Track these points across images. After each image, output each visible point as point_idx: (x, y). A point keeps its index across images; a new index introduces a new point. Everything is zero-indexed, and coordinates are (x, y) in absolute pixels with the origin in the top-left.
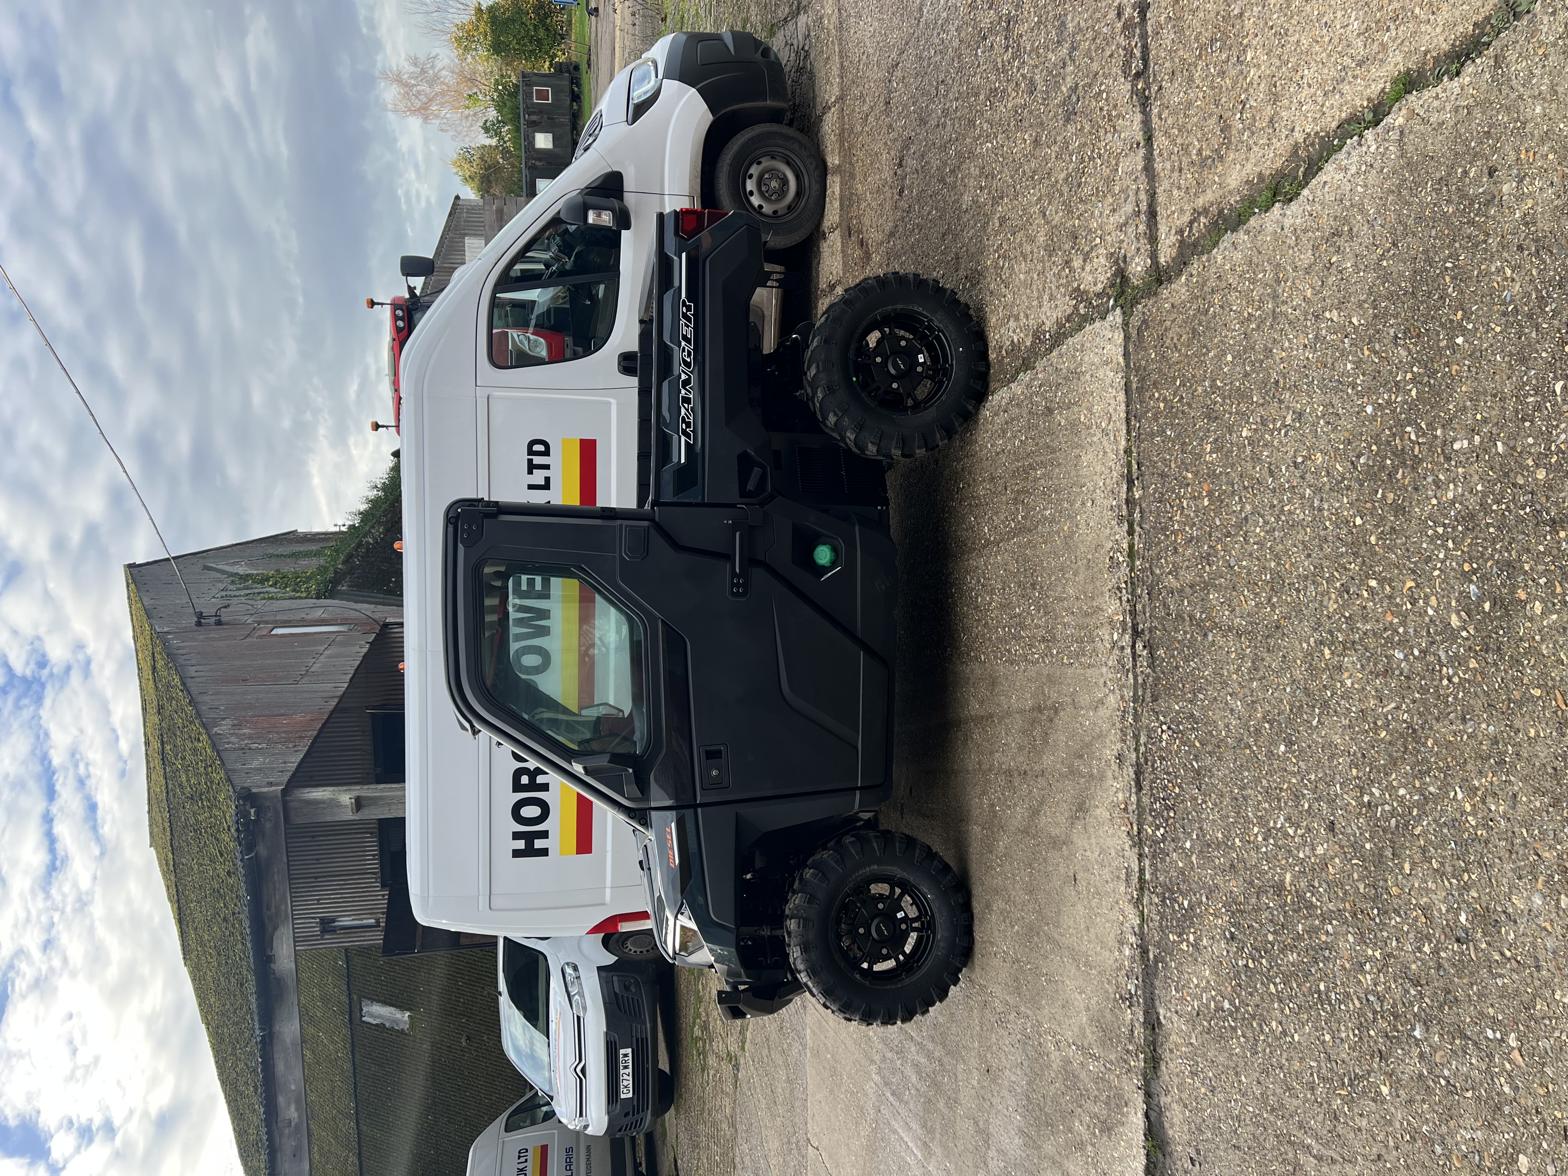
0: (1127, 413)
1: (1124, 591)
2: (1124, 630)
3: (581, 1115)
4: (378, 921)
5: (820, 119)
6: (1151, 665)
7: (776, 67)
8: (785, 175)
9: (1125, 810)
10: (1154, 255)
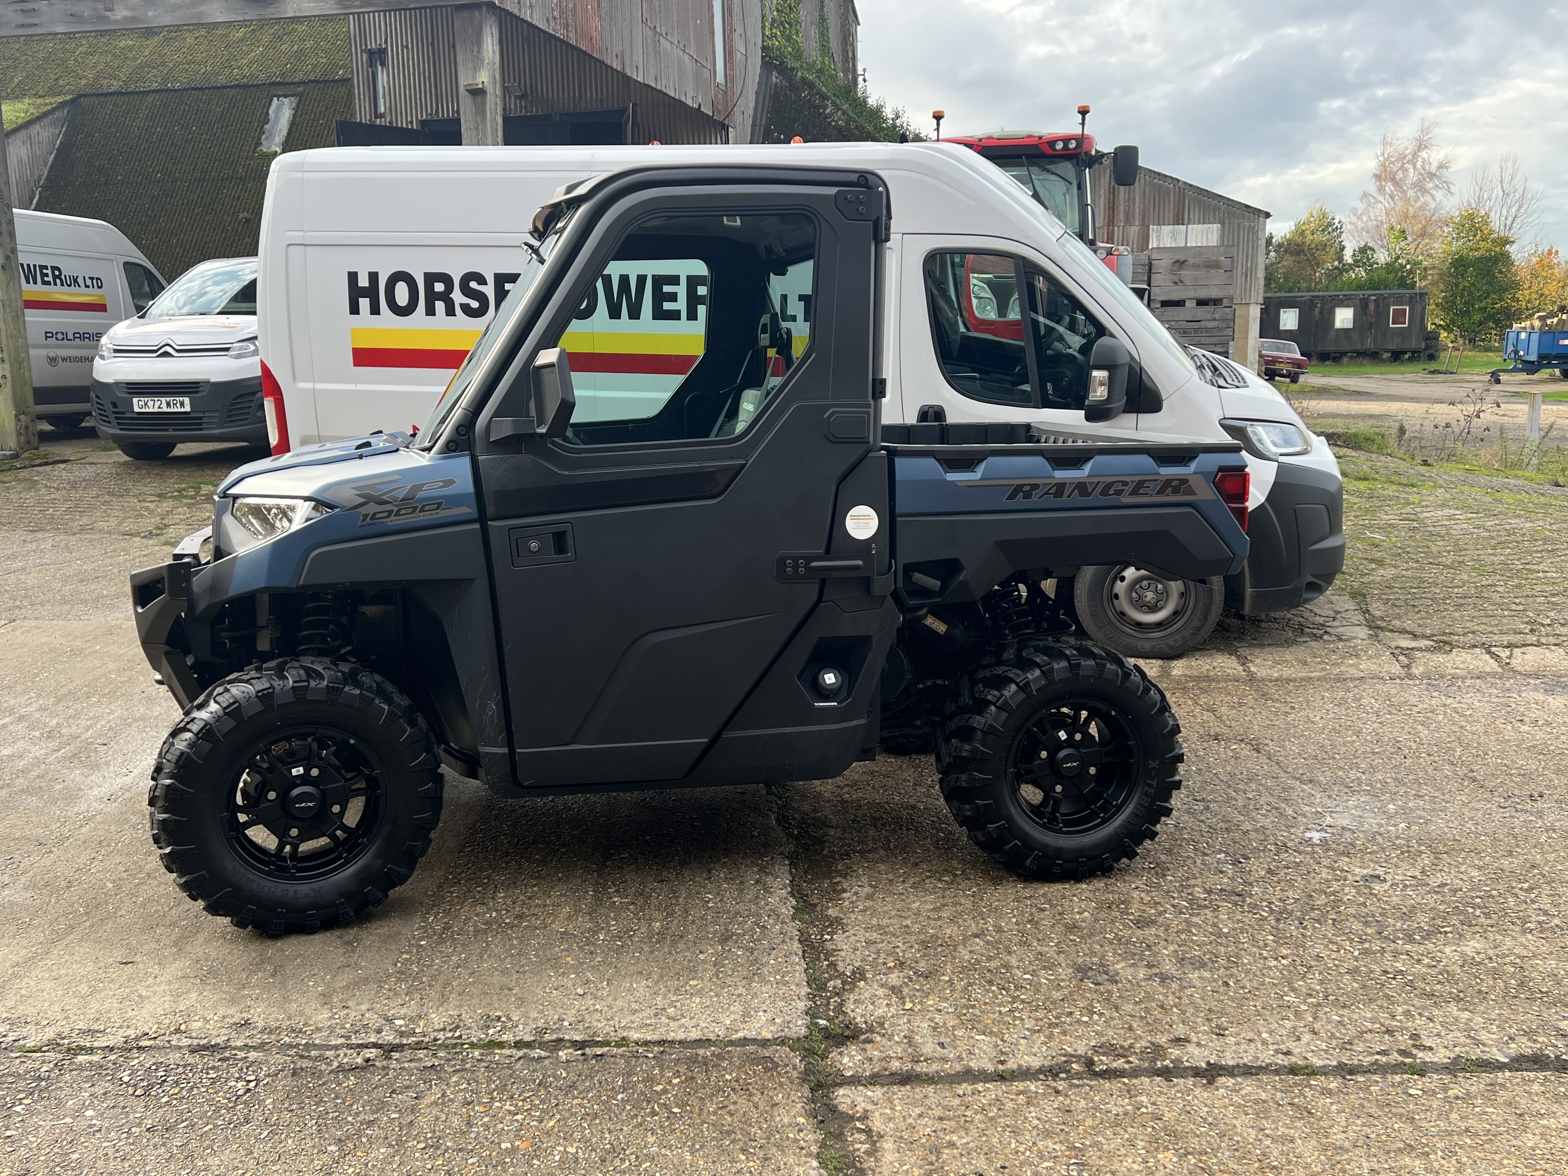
0: (672, 1042)
1: (450, 1035)
2: (402, 1034)
3: (116, 351)
4: (382, 116)
5: (1232, 651)
6: (341, 1069)
7: (1294, 599)
8: (1161, 609)
9: (178, 1031)
10: (855, 1081)
